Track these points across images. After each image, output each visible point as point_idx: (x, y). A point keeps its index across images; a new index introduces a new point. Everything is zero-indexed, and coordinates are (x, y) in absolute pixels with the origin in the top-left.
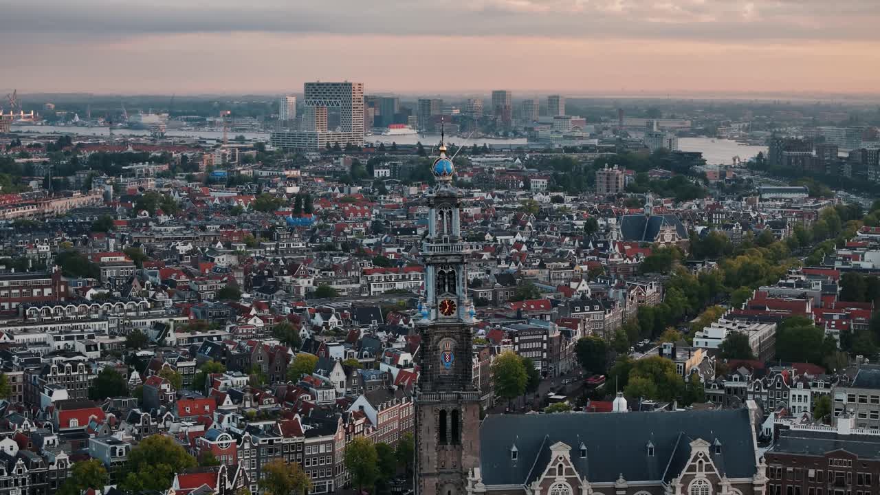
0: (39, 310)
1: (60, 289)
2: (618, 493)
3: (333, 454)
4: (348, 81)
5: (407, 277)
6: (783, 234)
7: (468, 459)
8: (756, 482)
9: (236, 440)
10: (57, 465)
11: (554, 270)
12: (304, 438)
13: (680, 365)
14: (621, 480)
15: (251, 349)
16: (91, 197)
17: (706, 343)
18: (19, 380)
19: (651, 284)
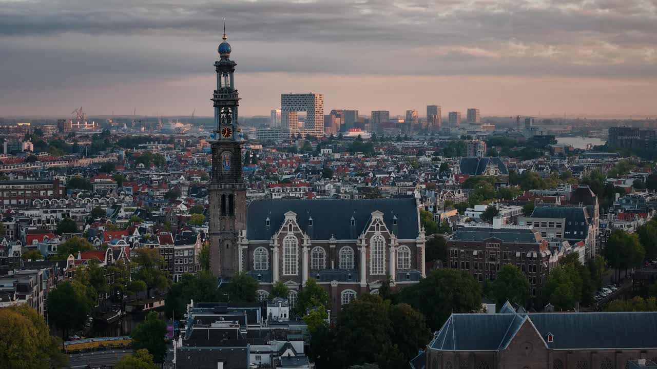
0: (42, 202)
1: (59, 192)
2: (331, 246)
3: (193, 257)
4: (313, 93)
5: (298, 190)
6: (582, 175)
7: (239, 225)
8: (418, 241)
9: (129, 245)
10: (14, 255)
11: (402, 187)
12: (174, 245)
13: (437, 216)
14: (333, 238)
15: (166, 213)
16: (109, 158)
17: (473, 215)
18: (12, 227)
19: (459, 191)
